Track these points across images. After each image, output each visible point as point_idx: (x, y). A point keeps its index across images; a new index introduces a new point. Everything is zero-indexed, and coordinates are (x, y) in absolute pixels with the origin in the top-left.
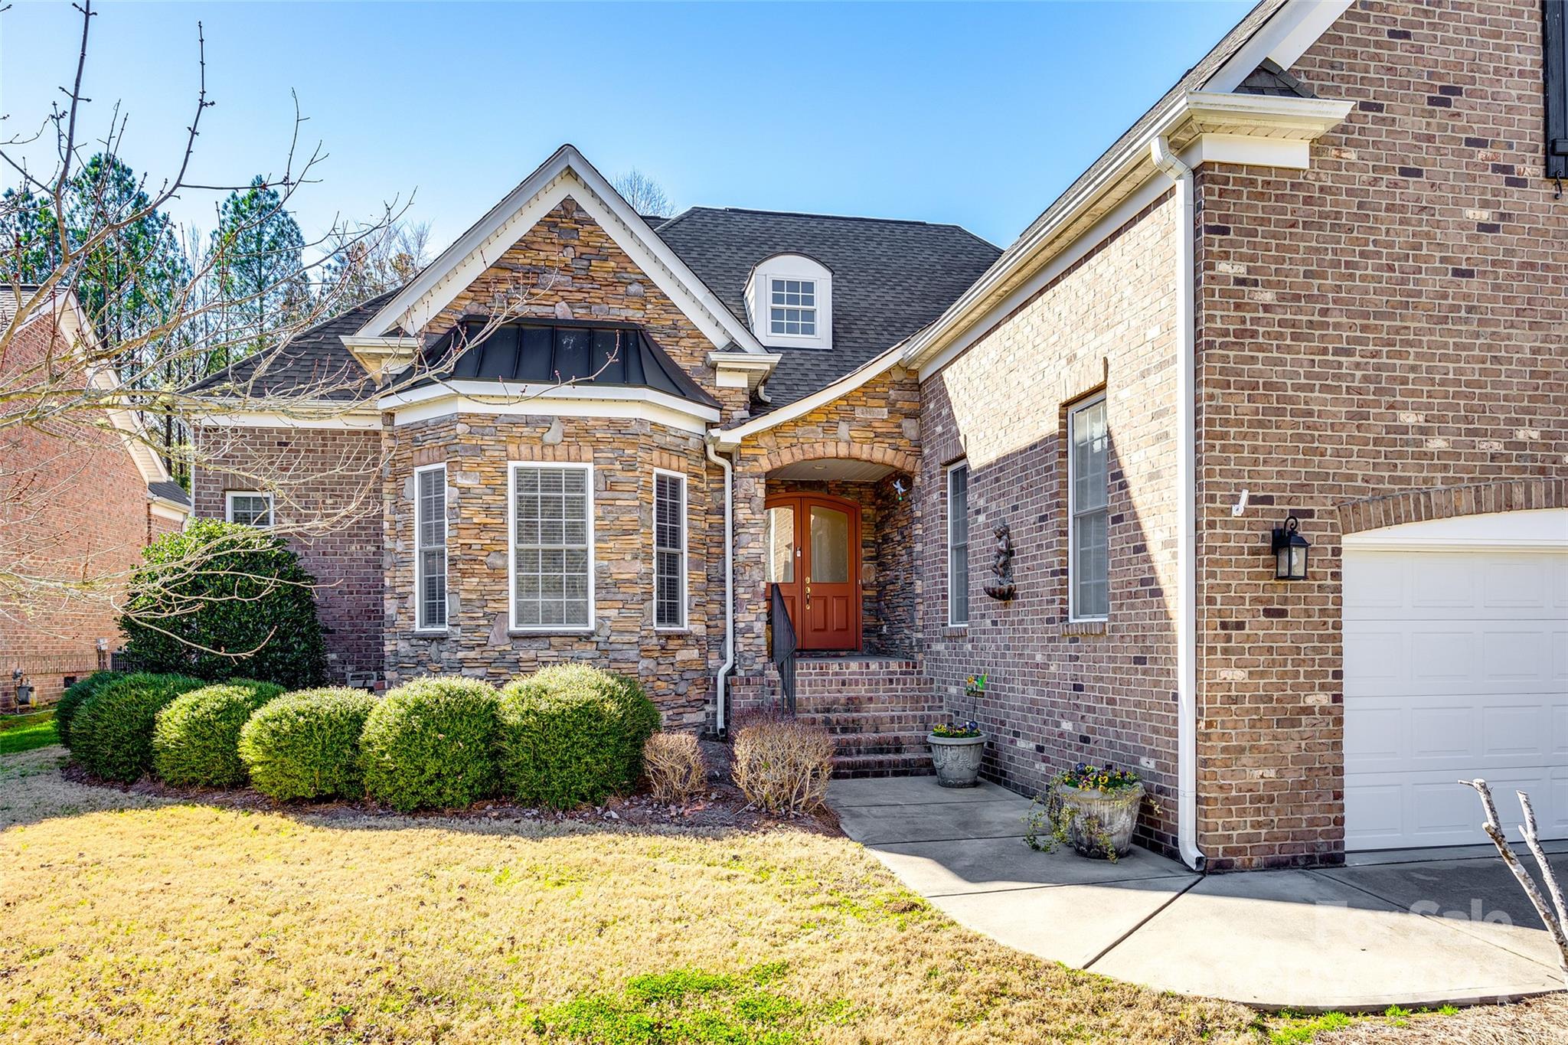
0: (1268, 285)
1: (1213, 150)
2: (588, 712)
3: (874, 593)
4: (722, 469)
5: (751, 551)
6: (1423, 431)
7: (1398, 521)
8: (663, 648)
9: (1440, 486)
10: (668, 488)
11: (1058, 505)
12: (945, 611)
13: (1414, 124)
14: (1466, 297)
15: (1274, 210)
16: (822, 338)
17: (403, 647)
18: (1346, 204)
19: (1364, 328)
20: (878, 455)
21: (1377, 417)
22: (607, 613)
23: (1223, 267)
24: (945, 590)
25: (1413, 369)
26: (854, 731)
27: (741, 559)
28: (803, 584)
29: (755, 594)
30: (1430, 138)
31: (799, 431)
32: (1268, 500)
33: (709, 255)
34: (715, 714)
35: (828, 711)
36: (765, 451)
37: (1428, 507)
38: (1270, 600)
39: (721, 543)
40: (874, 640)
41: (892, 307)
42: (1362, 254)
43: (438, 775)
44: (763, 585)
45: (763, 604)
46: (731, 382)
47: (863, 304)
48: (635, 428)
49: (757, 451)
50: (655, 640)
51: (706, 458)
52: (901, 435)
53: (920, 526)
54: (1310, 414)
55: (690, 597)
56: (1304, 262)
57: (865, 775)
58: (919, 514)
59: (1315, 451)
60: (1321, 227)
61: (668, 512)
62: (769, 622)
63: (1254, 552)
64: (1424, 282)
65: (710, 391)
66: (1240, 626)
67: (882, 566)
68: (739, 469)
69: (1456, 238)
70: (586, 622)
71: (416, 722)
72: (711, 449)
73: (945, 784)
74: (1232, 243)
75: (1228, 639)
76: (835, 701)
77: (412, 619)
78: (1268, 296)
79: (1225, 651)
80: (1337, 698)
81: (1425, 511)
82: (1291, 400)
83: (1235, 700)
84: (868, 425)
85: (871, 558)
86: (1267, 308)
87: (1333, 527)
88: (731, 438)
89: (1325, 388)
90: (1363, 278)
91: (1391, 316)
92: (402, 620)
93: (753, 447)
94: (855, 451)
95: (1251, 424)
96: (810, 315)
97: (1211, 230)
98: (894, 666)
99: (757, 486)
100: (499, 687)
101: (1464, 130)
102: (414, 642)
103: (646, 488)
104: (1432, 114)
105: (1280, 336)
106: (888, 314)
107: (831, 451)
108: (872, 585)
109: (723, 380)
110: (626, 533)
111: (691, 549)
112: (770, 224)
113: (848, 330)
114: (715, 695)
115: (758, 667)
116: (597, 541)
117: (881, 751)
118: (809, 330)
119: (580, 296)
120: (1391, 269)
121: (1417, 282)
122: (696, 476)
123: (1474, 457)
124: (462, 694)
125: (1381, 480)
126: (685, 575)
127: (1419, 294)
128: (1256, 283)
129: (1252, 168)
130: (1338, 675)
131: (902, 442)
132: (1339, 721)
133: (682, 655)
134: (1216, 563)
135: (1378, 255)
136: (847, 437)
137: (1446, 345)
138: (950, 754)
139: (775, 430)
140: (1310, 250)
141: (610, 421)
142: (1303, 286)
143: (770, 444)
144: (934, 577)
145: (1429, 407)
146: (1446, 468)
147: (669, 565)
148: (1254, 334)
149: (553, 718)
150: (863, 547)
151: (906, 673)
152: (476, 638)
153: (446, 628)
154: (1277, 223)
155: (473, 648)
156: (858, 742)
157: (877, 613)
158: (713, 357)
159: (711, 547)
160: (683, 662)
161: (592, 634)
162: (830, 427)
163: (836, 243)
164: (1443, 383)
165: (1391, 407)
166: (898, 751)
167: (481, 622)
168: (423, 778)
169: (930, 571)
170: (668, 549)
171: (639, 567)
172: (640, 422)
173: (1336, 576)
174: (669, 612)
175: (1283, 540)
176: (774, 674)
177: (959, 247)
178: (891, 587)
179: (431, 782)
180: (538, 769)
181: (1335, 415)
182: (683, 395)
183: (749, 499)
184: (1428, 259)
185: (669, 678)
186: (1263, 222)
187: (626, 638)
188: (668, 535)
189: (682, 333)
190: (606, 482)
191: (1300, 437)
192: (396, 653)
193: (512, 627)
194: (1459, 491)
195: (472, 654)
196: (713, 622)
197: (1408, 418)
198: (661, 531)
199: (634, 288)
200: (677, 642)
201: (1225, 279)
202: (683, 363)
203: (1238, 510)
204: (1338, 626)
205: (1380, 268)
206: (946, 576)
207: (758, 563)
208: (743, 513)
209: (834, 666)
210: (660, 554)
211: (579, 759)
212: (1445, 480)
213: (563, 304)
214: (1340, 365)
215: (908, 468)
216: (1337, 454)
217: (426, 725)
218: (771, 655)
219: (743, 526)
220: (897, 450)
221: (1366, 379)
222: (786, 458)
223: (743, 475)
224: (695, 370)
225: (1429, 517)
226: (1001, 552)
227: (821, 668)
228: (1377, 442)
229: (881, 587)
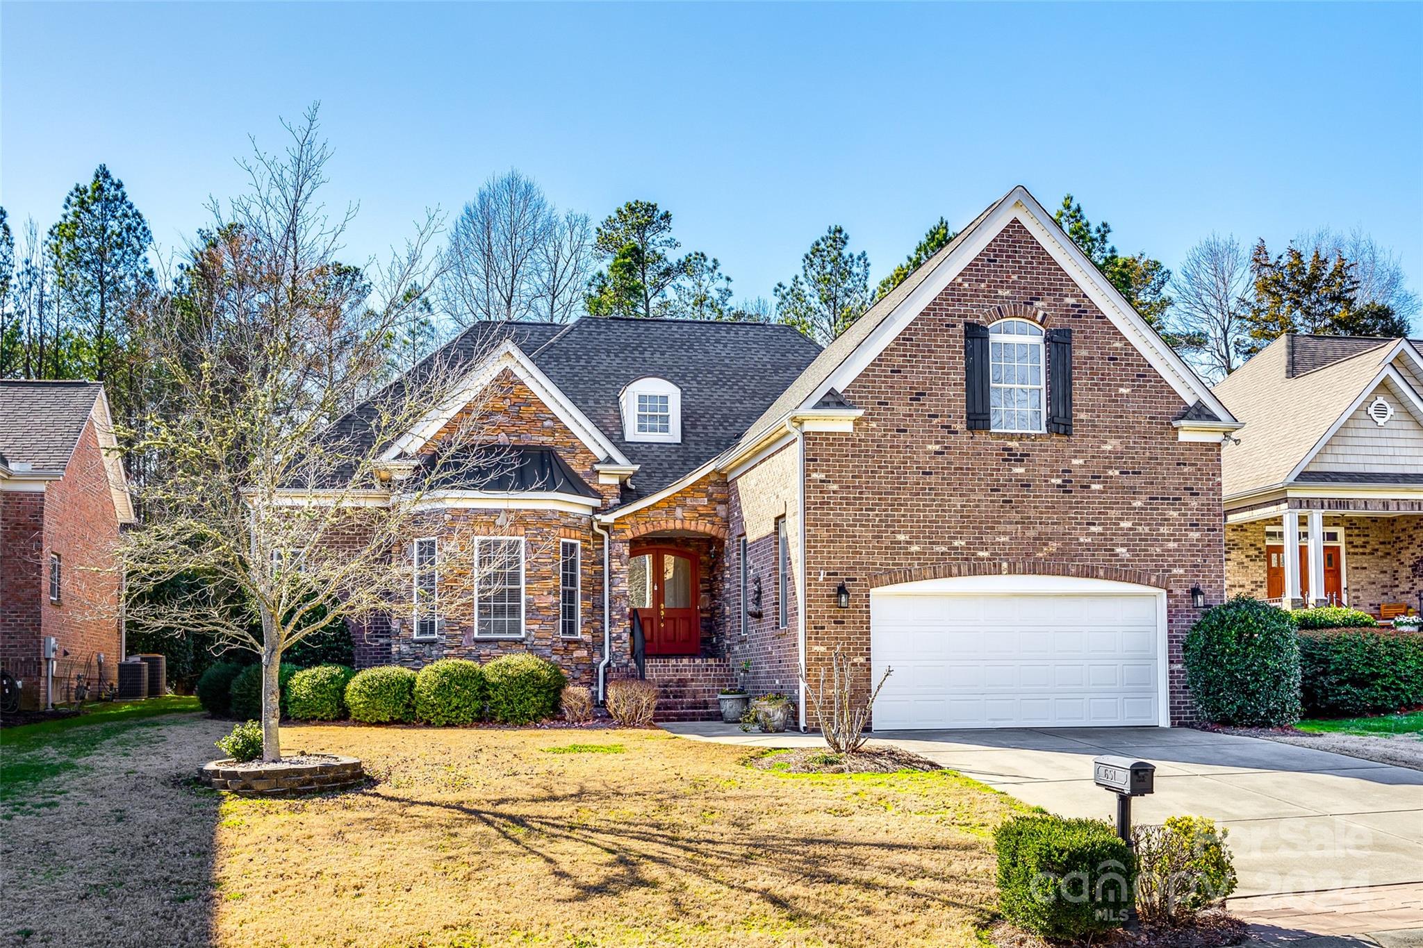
0: (835, 482)
1: (808, 427)
2: (532, 676)
3: (708, 615)
4: (602, 537)
5: (620, 588)
6: (907, 543)
7: (896, 582)
8: (566, 649)
9: (916, 567)
10: (569, 549)
11: (775, 569)
12: (740, 626)
13: (904, 410)
14: (929, 484)
15: (838, 450)
16: (674, 435)
17: (404, 648)
18: (871, 446)
19: (880, 499)
20: (701, 528)
21: (886, 537)
22: (532, 627)
23: (814, 475)
24: (739, 613)
25: (903, 516)
26: (681, 697)
27: (614, 593)
28: (659, 609)
29: (623, 615)
30: (911, 415)
31: (651, 513)
32: (836, 574)
33: (594, 363)
34: (597, 692)
35: (666, 686)
36: (629, 527)
37: (910, 576)
38: (837, 617)
39: (602, 583)
40: (709, 648)
41: (728, 405)
42: (879, 467)
43: (457, 708)
44: (628, 610)
45: (628, 622)
46: (607, 480)
47: (707, 403)
48: (550, 515)
49: (624, 526)
50: (561, 644)
51: (593, 530)
52: (716, 515)
53: (728, 572)
54: (855, 536)
55: (582, 617)
56: (852, 471)
57: (685, 720)
58: (727, 565)
59: (857, 553)
60: (860, 456)
61: (570, 566)
62: (632, 634)
63: (829, 596)
64: (909, 478)
65: (595, 487)
66: (823, 628)
67: (713, 597)
68: (613, 537)
69: (923, 458)
70: (519, 632)
71: (446, 680)
72: (595, 524)
73: (727, 722)
74: (818, 465)
75: (817, 633)
76: (671, 681)
77: (412, 631)
78: (835, 487)
79: (816, 638)
80: (869, 659)
81: (909, 577)
82: (845, 531)
83: (821, 660)
84: (694, 509)
85: (706, 591)
86: (834, 492)
87: (866, 585)
88: (608, 519)
89: (861, 526)
90: (879, 477)
91: (892, 493)
92: (404, 632)
93: (622, 524)
94: (687, 525)
95: (827, 542)
96: (666, 419)
97: (808, 460)
98: (711, 661)
99: (624, 547)
100: (482, 664)
101: (927, 411)
102: (413, 645)
103: (556, 551)
104: (912, 405)
105: (841, 504)
106: (725, 411)
107: (671, 525)
108: (707, 609)
109: (603, 480)
110: (544, 578)
111: (583, 588)
112: (641, 330)
113: (694, 426)
114: (597, 680)
115: (626, 661)
116: (526, 583)
117: (696, 708)
118: (665, 429)
119: (514, 429)
120: (893, 473)
121: (905, 478)
122: (586, 541)
123: (933, 554)
124: (466, 667)
125: (888, 564)
126: (579, 604)
127: (906, 483)
128: (829, 482)
129: (827, 433)
130: (869, 649)
131: (717, 519)
132: (869, 669)
133: (577, 654)
134: (812, 601)
135: (887, 467)
136: (681, 517)
137: (919, 505)
138: (728, 704)
139: (635, 513)
140: (854, 466)
141: (535, 511)
142: (851, 482)
143: (633, 522)
144: (734, 605)
145: (911, 532)
146: (919, 559)
147: (569, 597)
148: (829, 503)
149: (515, 679)
150: (701, 583)
151: (718, 666)
152: (455, 642)
153: (436, 636)
154: (839, 455)
155: (453, 648)
156: (682, 703)
157: (710, 629)
158: (597, 467)
159: (595, 587)
160: (578, 658)
161: (524, 639)
162: (670, 511)
163: (691, 347)
164: (917, 522)
165: (893, 532)
166: (706, 708)
167: (458, 632)
168: (450, 708)
169: (733, 601)
170: (569, 588)
171: (552, 599)
172: (553, 512)
173: (867, 606)
174: (570, 628)
175: (842, 590)
176: (633, 665)
177: (788, 347)
178: (717, 611)
179: (453, 710)
180: (508, 705)
181: (866, 537)
182: (578, 493)
183: (619, 556)
184: (909, 468)
185: (569, 668)
186: (832, 455)
187: (544, 642)
188: (569, 579)
189: (577, 451)
190: (532, 547)
191: (850, 547)
192: (399, 652)
193: (476, 636)
194: (925, 569)
195: (452, 652)
196: (598, 633)
197: (901, 537)
198: (565, 576)
199: (547, 423)
200: (574, 645)
201: (815, 481)
202: (578, 470)
203: (821, 579)
204: (868, 628)
205: (888, 473)
206: (740, 605)
207: (624, 596)
208: (616, 565)
209: (673, 662)
210: (564, 591)
211: (528, 699)
212: (919, 564)
213: (503, 434)
214: (869, 515)
215: (720, 536)
216: (868, 553)
217: (451, 682)
218: (632, 654)
219: (615, 573)
220: (713, 524)
221: (880, 521)
222: (643, 530)
223: (615, 541)
224: (586, 474)
225: (911, 580)
226: (755, 592)
227: (664, 663)
228: (886, 548)
229: (712, 610)
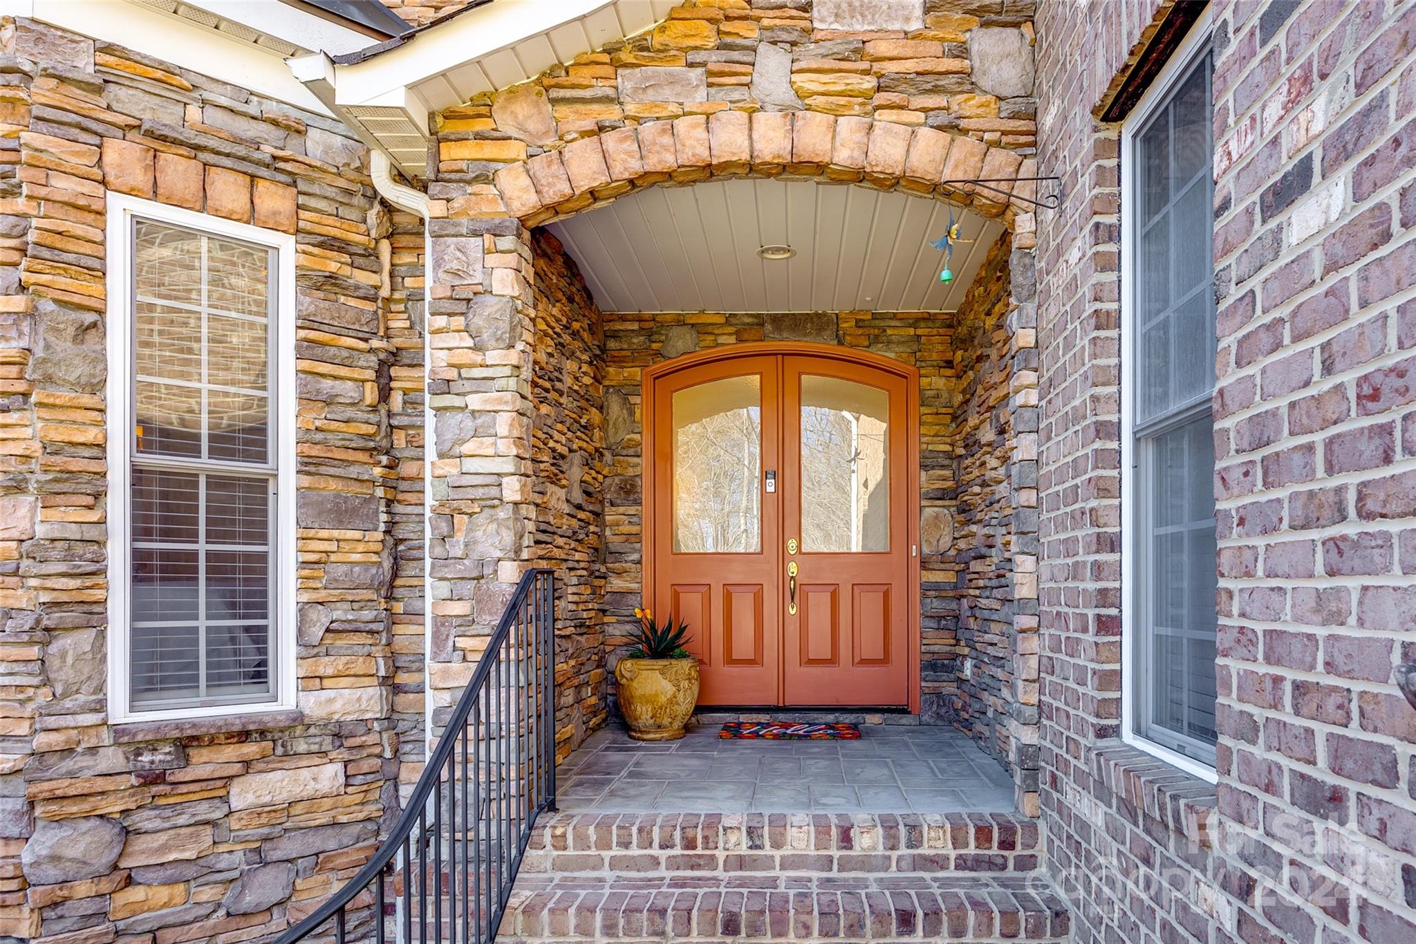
3: (950, 577)
5: (471, 465)
20: (889, 150)
27: (438, 491)
29: (481, 599)
36: (516, 150)
49: (489, 150)
50: (112, 758)
52: (967, 83)
53: (1029, 377)
55: (302, 609)
67: (964, 514)
72: (379, 166)
84: (856, 52)
85: (942, 495)
93: (480, 137)
94: (812, 138)
99: (492, 260)
107: (730, 141)
108: (942, 559)
111: (308, 465)
122: (321, 239)
126: (287, 543)
133: (261, 790)
136: (788, 97)
143: (534, 125)
144: (1069, 547)
150: (923, 467)
157: (953, 627)
160: (257, 811)
162: (728, 64)
169: (1060, 526)
171: (29, 518)
178: (976, 566)
183: (466, 303)
200: (231, 752)
206: (1114, 544)
207: (491, 502)
208: (448, 346)
219: (448, 387)
220: (953, 128)
222: (585, 168)
227: (690, 844)
229: (963, 563)
